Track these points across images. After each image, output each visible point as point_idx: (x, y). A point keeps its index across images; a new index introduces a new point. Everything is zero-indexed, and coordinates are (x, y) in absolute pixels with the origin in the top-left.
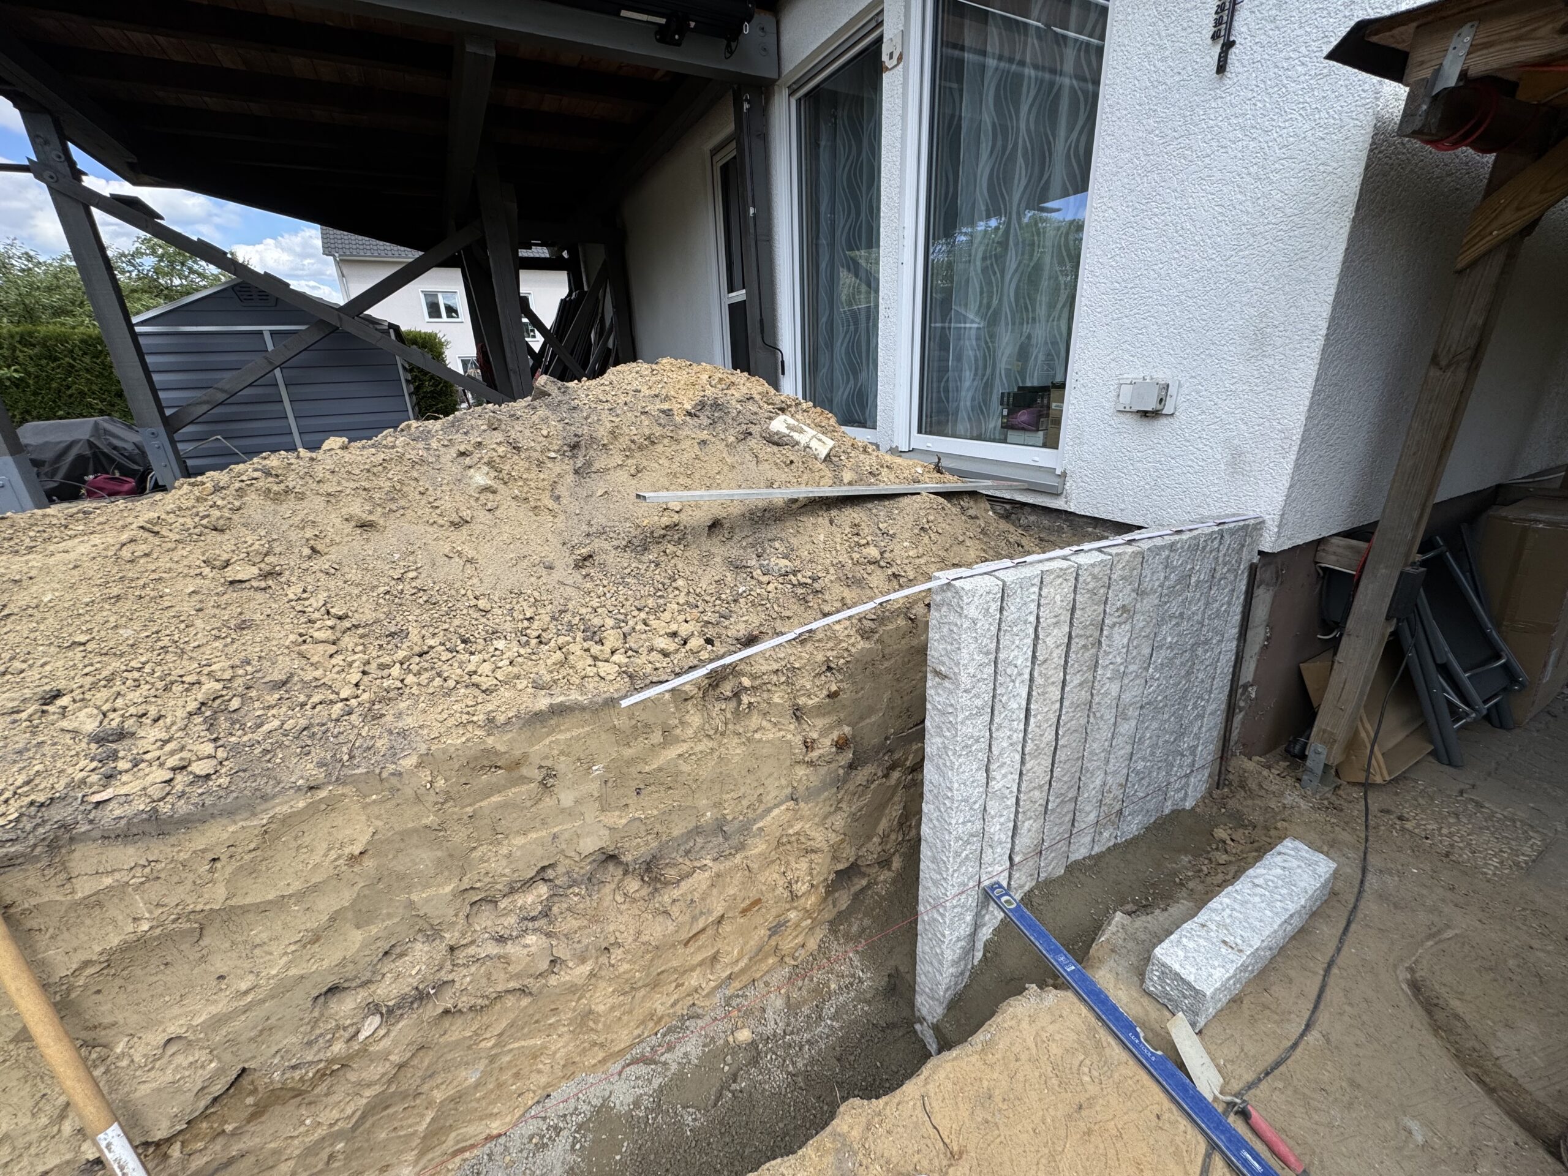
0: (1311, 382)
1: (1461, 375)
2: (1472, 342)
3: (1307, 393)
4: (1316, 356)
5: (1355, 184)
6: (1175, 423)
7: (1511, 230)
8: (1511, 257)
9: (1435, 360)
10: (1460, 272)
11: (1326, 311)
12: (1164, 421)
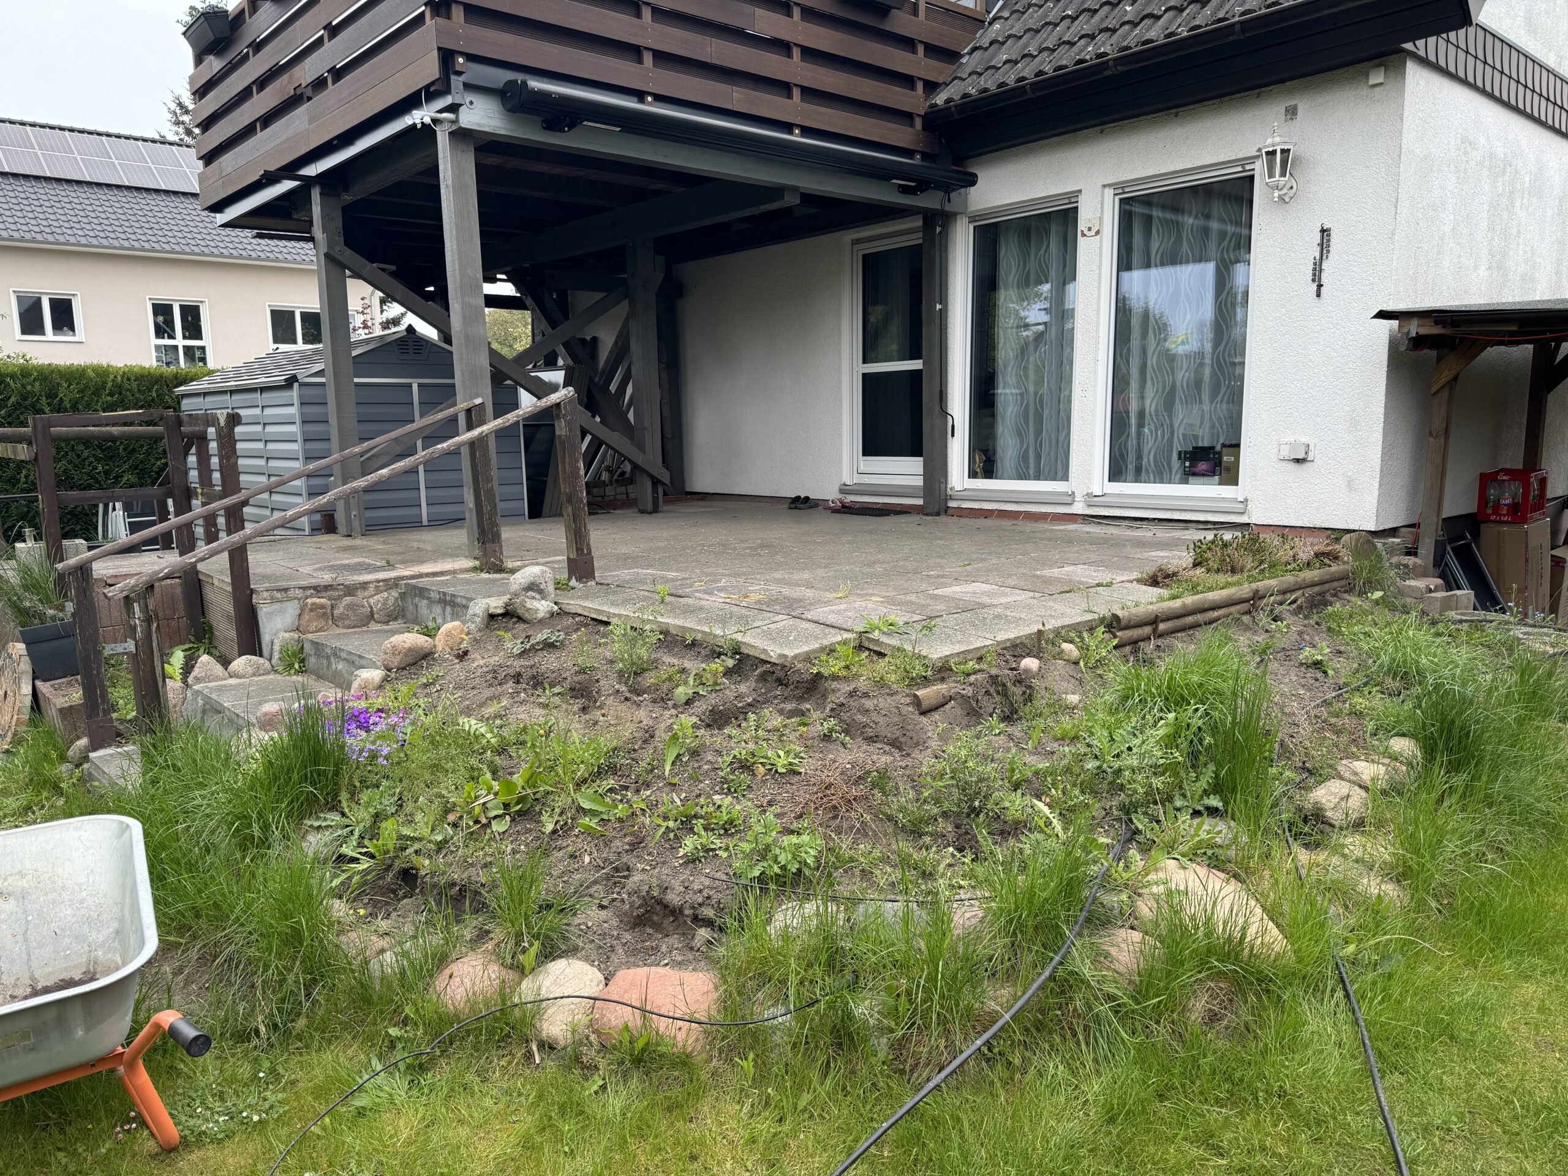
0: (1380, 443)
1: (1442, 441)
2: (1444, 426)
3: (1380, 448)
4: (1381, 431)
5: (1386, 357)
6: (1315, 465)
7: (1449, 378)
8: (1451, 389)
9: (1431, 434)
10: (1434, 394)
11: (1382, 410)
12: (1308, 464)
